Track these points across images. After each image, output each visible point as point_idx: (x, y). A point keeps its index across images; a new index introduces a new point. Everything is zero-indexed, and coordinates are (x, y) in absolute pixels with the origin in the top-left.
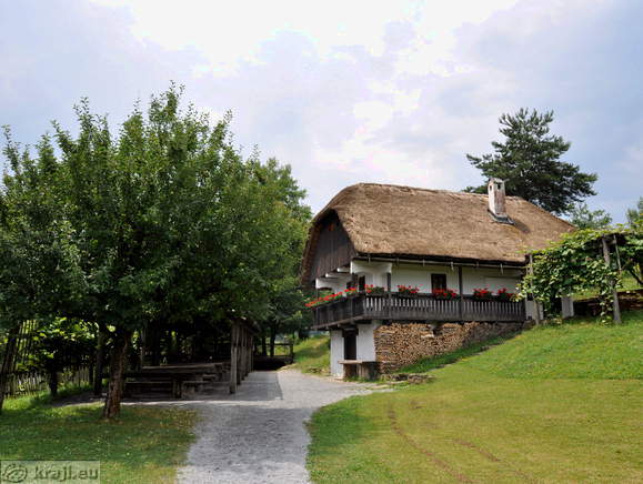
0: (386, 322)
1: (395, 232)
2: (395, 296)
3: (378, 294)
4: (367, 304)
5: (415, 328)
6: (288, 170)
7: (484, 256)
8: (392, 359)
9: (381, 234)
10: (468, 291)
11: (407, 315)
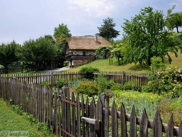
0: (75, 60)
1: (77, 45)
2: (76, 55)
3: (73, 55)
4: (72, 57)
5: (79, 60)
6: (66, 26)
7: (91, 49)
8: (76, 65)
9: (74, 46)
10: (88, 54)
11: (78, 58)
